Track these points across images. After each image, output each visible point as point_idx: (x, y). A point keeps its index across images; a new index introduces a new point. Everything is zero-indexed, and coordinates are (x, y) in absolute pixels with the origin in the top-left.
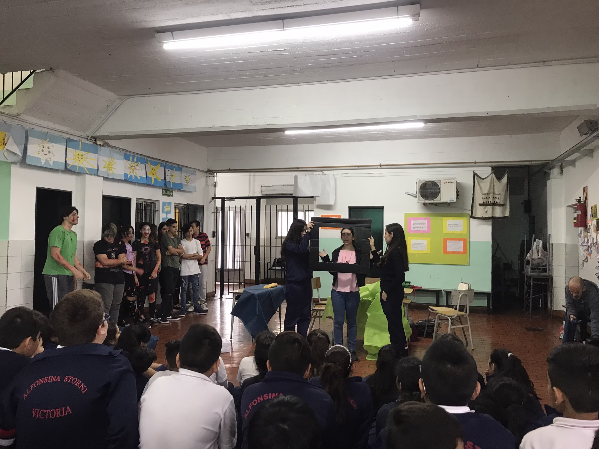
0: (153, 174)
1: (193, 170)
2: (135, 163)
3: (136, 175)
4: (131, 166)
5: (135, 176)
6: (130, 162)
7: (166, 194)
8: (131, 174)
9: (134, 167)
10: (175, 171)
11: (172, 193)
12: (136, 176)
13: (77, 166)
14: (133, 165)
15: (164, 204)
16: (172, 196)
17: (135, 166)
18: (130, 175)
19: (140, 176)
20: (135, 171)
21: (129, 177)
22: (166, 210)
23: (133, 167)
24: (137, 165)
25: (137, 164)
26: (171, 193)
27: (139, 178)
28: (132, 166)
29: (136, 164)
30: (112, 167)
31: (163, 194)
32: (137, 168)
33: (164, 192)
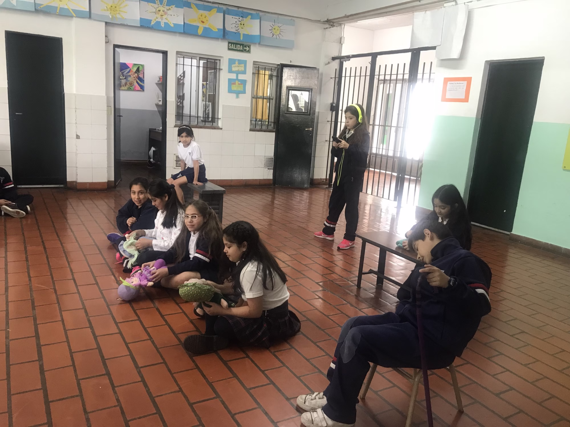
0: (203, 22)
1: (291, 18)
2: (165, 6)
3: (166, 21)
4: (157, 9)
5: (165, 23)
6: (156, 6)
7: (235, 48)
8: (159, 20)
9: (163, 11)
10: (251, 19)
11: (247, 49)
12: (168, 23)
13: (57, 7)
14: (162, 9)
15: (232, 62)
16: (249, 51)
17: (166, 10)
18: (155, 22)
19: (173, 24)
20: (164, 17)
21: (153, 23)
22: (234, 69)
23: (161, 12)
24: (170, 9)
25: (170, 7)
26: (245, 48)
27: (172, 25)
28: (159, 11)
29: (168, 7)
30: (119, 11)
31: (229, 49)
32: (169, 12)
33: (231, 46)
